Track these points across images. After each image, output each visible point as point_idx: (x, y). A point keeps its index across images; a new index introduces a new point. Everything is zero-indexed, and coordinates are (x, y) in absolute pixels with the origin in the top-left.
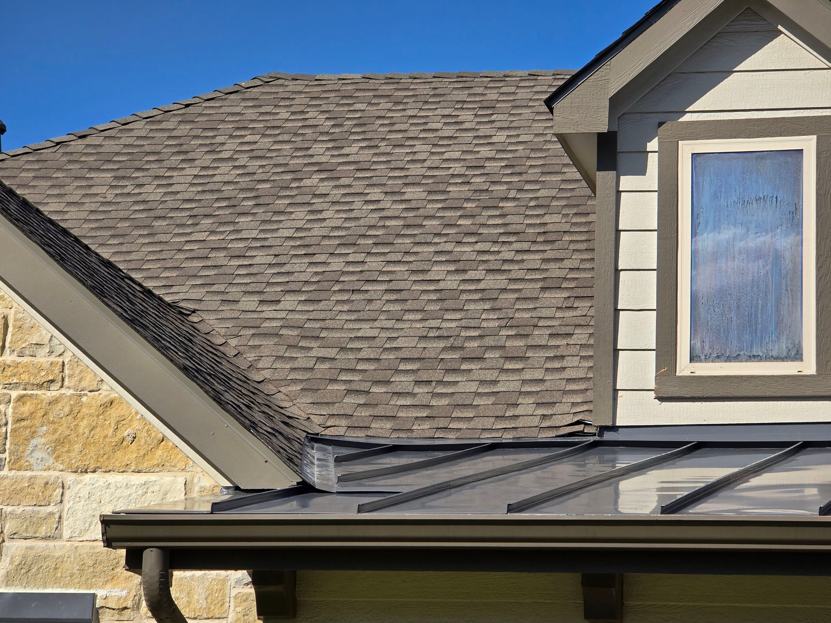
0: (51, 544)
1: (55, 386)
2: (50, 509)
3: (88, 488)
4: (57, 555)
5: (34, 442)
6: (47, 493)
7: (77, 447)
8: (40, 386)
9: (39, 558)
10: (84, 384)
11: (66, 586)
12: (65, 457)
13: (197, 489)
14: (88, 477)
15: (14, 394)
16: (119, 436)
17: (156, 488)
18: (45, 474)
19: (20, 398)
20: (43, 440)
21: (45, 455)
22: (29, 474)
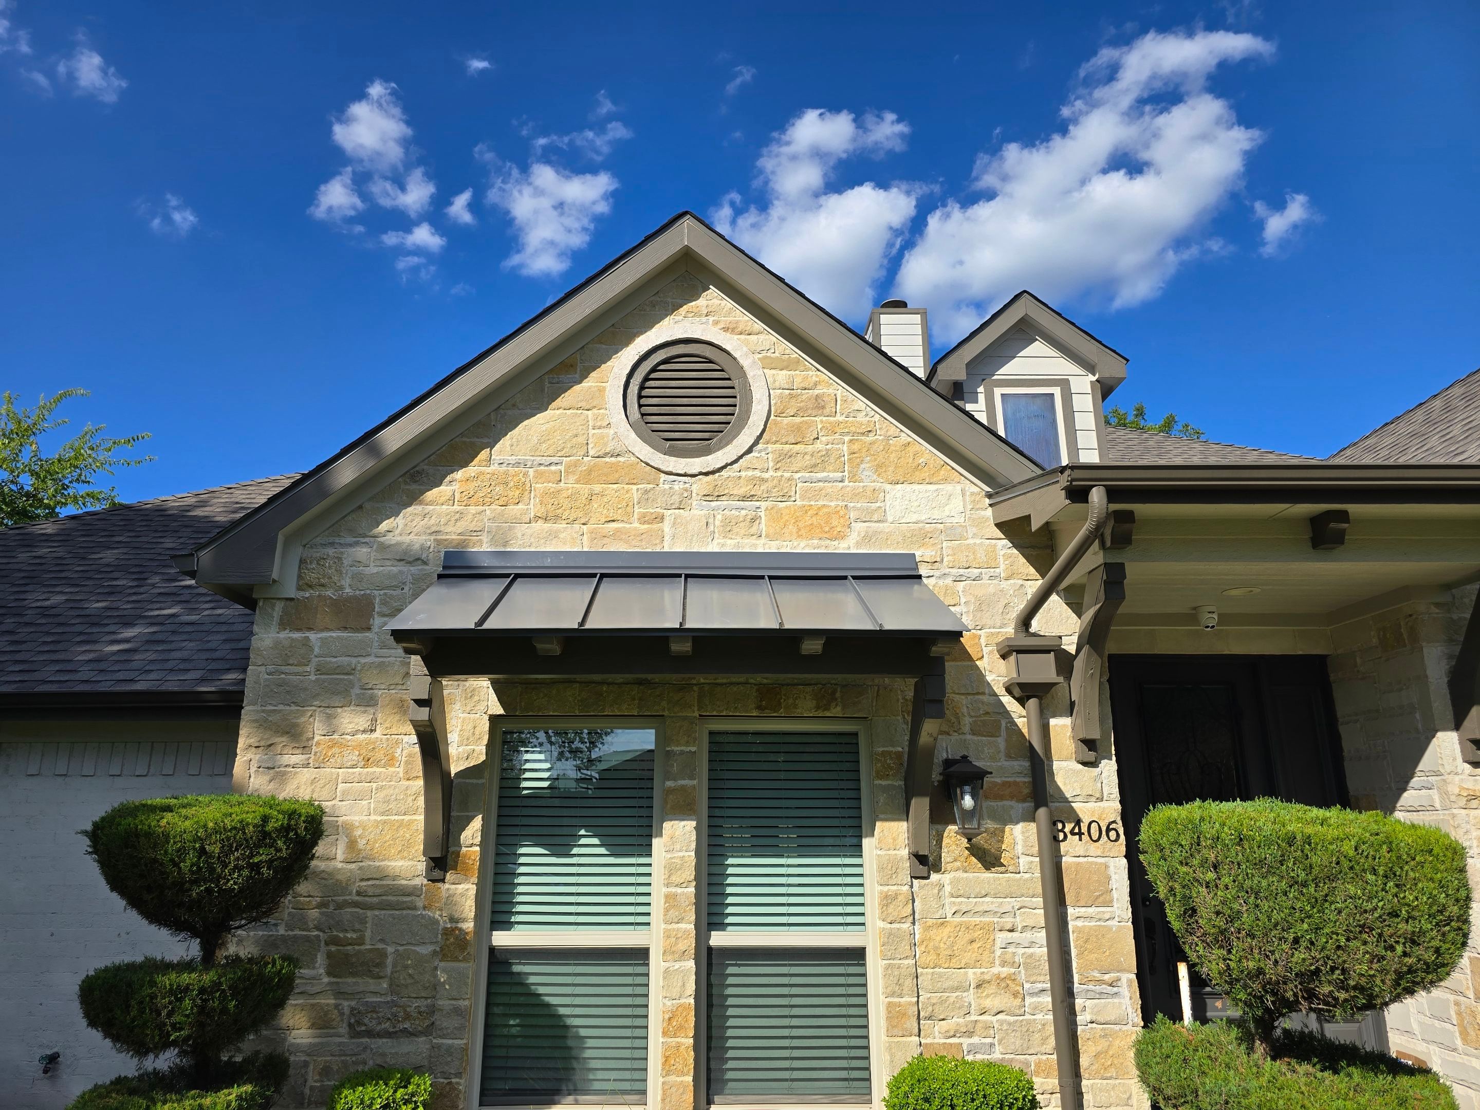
0: (881, 525)
1: (871, 435)
2: (878, 505)
3: (901, 493)
4: (887, 531)
5: (862, 466)
6: (875, 495)
7: (891, 469)
8: (863, 434)
9: (875, 533)
10: (889, 433)
11: (895, 549)
12: (883, 474)
13: (968, 493)
14: (899, 486)
15: (847, 439)
16: (916, 464)
17: (944, 493)
18: (872, 484)
19: (851, 441)
20: (868, 465)
21: (870, 474)
22: (861, 484)
